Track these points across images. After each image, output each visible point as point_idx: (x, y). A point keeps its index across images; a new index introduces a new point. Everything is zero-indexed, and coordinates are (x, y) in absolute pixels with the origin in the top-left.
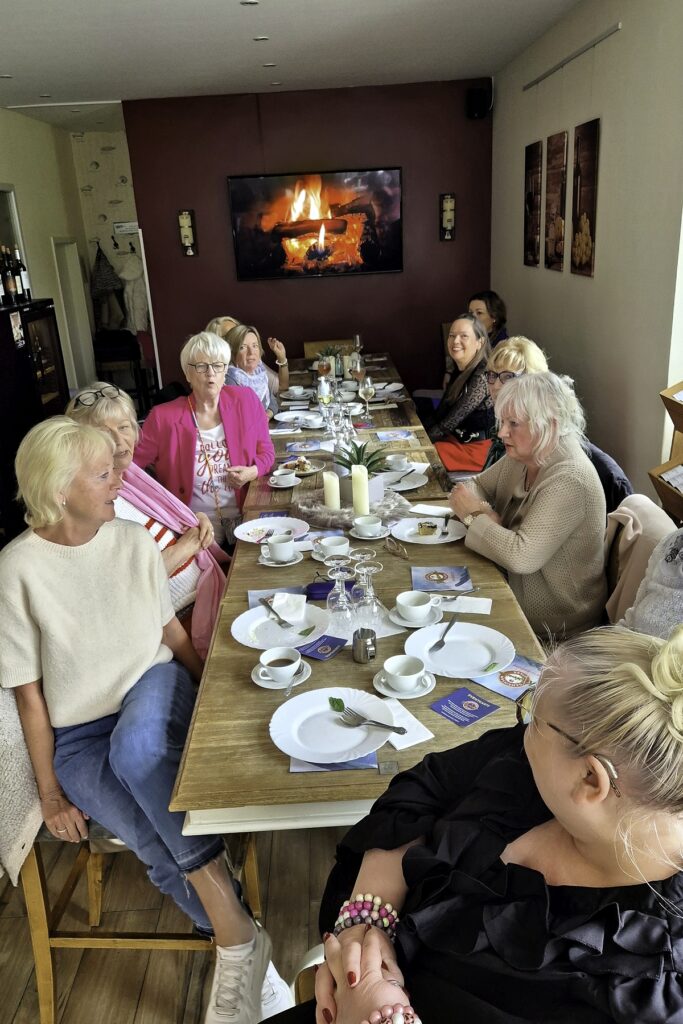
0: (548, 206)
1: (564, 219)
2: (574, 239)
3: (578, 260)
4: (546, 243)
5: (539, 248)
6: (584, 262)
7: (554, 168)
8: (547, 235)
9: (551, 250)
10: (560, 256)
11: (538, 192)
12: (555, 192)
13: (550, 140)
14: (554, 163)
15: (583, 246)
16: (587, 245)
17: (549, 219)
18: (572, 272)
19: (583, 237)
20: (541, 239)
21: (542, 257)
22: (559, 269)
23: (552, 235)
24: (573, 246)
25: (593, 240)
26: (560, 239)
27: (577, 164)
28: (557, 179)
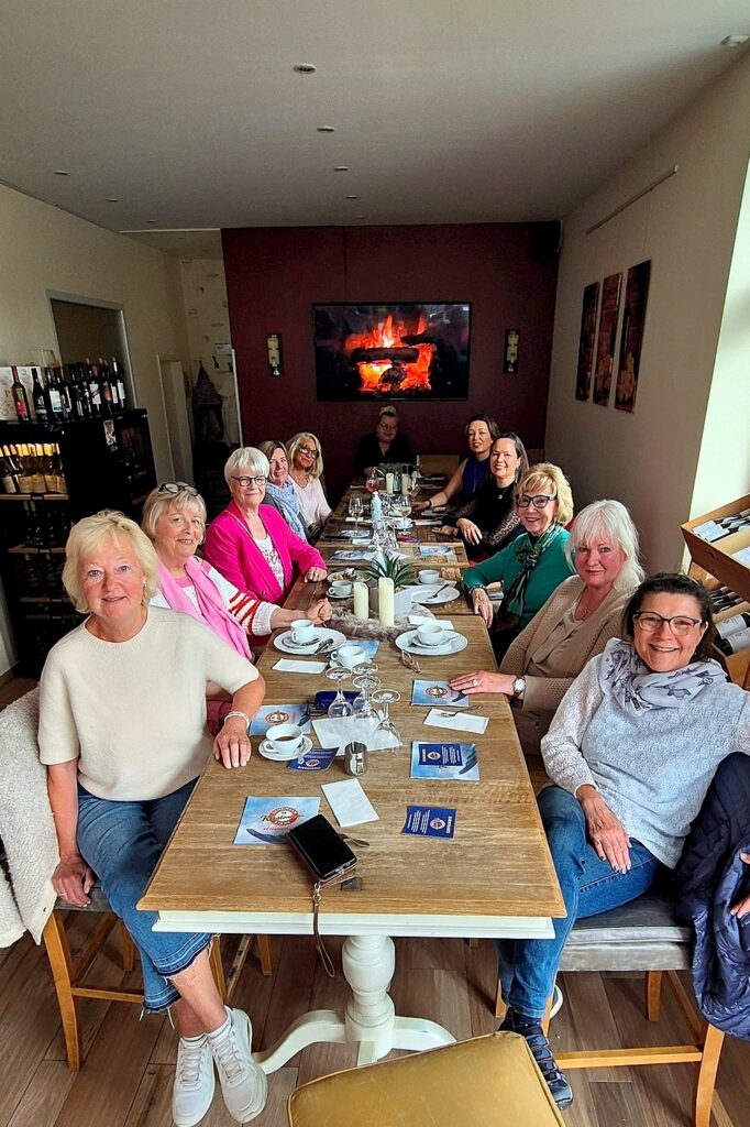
0: (600, 344)
1: (612, 356)
2: (619, 377)
3: (621, 397)
4: (596, 379)
5: (589, 383)
6: (627, 398)
7: (607, 308)
8: (597, 372)
9: (599, 387)
10: (607, 392)
11: (592, 330)
12: (607, 331)
13: (606, 280)
14: (608, 303)
15: (627, 383)
16: (631, 382)
17: (600, 357)
18: (616, 407)
19: (628, 375)
20: (592, 375)
21: (591, 392)
22: (605, 405)
23: (601, 373)
24: (619, 382)
25: (636, 378)
26: (608, 376)
27: (627, 304)
28: (610, 318)
